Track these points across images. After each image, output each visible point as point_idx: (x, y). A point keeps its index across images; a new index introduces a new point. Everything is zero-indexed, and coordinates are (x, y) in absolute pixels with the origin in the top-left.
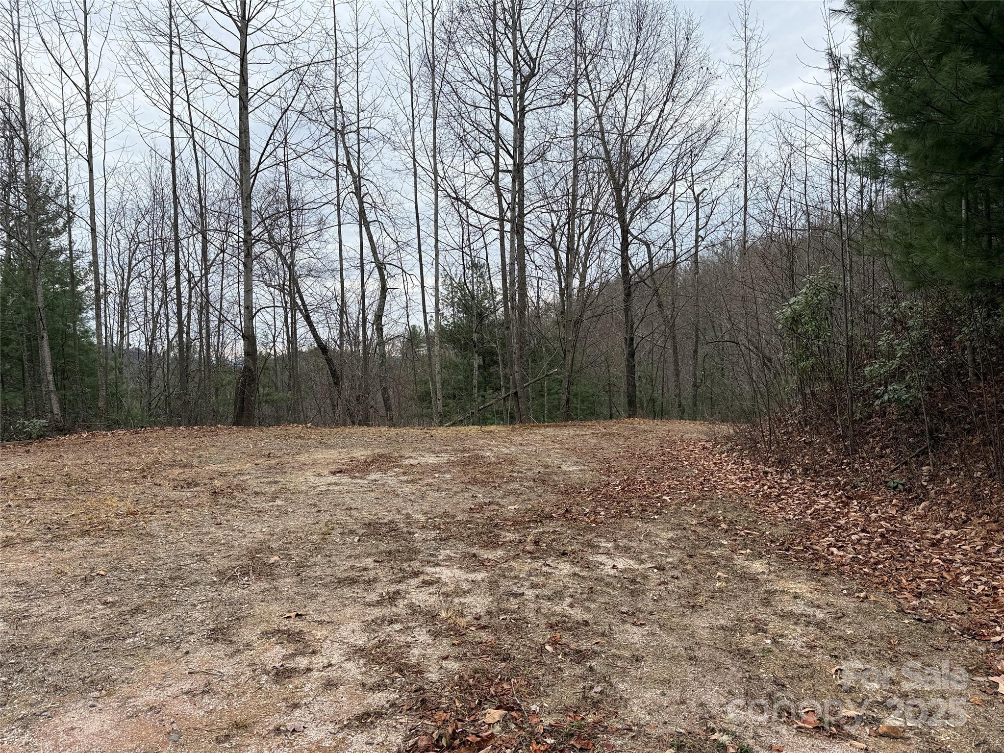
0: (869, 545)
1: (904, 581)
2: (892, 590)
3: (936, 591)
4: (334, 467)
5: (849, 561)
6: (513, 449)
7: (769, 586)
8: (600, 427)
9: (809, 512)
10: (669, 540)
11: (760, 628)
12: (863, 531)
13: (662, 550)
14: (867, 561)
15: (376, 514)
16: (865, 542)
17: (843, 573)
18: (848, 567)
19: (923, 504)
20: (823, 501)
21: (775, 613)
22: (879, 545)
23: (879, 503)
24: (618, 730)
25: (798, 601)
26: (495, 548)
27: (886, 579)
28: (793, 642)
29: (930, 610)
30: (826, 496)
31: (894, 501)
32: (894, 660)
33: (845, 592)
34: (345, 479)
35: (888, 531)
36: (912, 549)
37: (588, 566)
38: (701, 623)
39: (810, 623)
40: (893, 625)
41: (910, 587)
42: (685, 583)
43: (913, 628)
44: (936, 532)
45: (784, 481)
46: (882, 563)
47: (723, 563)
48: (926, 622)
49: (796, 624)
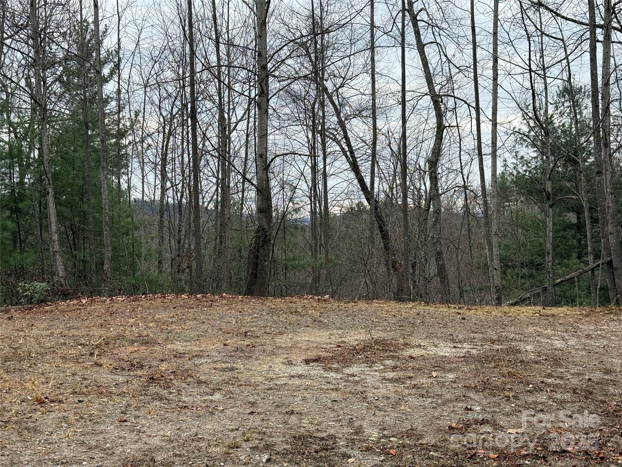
4: (312, 354)
6: (572, 342)
15: (320, 424)
34: (316, 370)
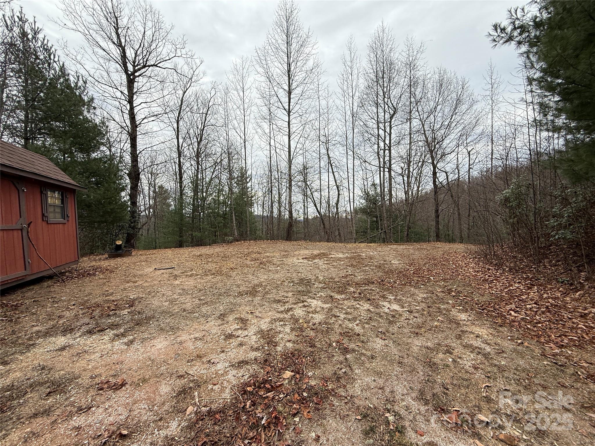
0: (536, 312)
1: (553, 336)
2: (543, 341)
3: (575, 345)
5: (519, 320)
6: (375, 253)
7: (465, 328)
8: (417, 246)
9: (506, 290)
10: (422, 298)
11: (449, 351)
12: (535, 303)
13: (416, 303)
14: (531, 321)
15: (307, 275)
16: (535, 310)
17: (513, 326)
18: (517, 324)
19: (579, 292)
20: (517, 285)
21: (461, 344)
22: (543, 313)
23: (551, 289)
24: (341, 396)
25: (478, 339)
26: (342, 294)
27: (540, 333)
28: (466, 362)
29: (567, 358)
30: (519, 282)
31: (561, 289)
32: (528, 387)
33: (509, 338)
34: (306, 261)
35: (552, 305)
36: (565, 317)
37: (377, 306)
38: (417, 343)
39: (480, 353)
40: (535, 363)
41: (556, 340)
42: (419, 320)
43: (549, 368)
44: (586, 309)
45: (498, 274)
46: (542, 323)
47: (444, 312)
48: (560, 366)
49: (471, 352)
